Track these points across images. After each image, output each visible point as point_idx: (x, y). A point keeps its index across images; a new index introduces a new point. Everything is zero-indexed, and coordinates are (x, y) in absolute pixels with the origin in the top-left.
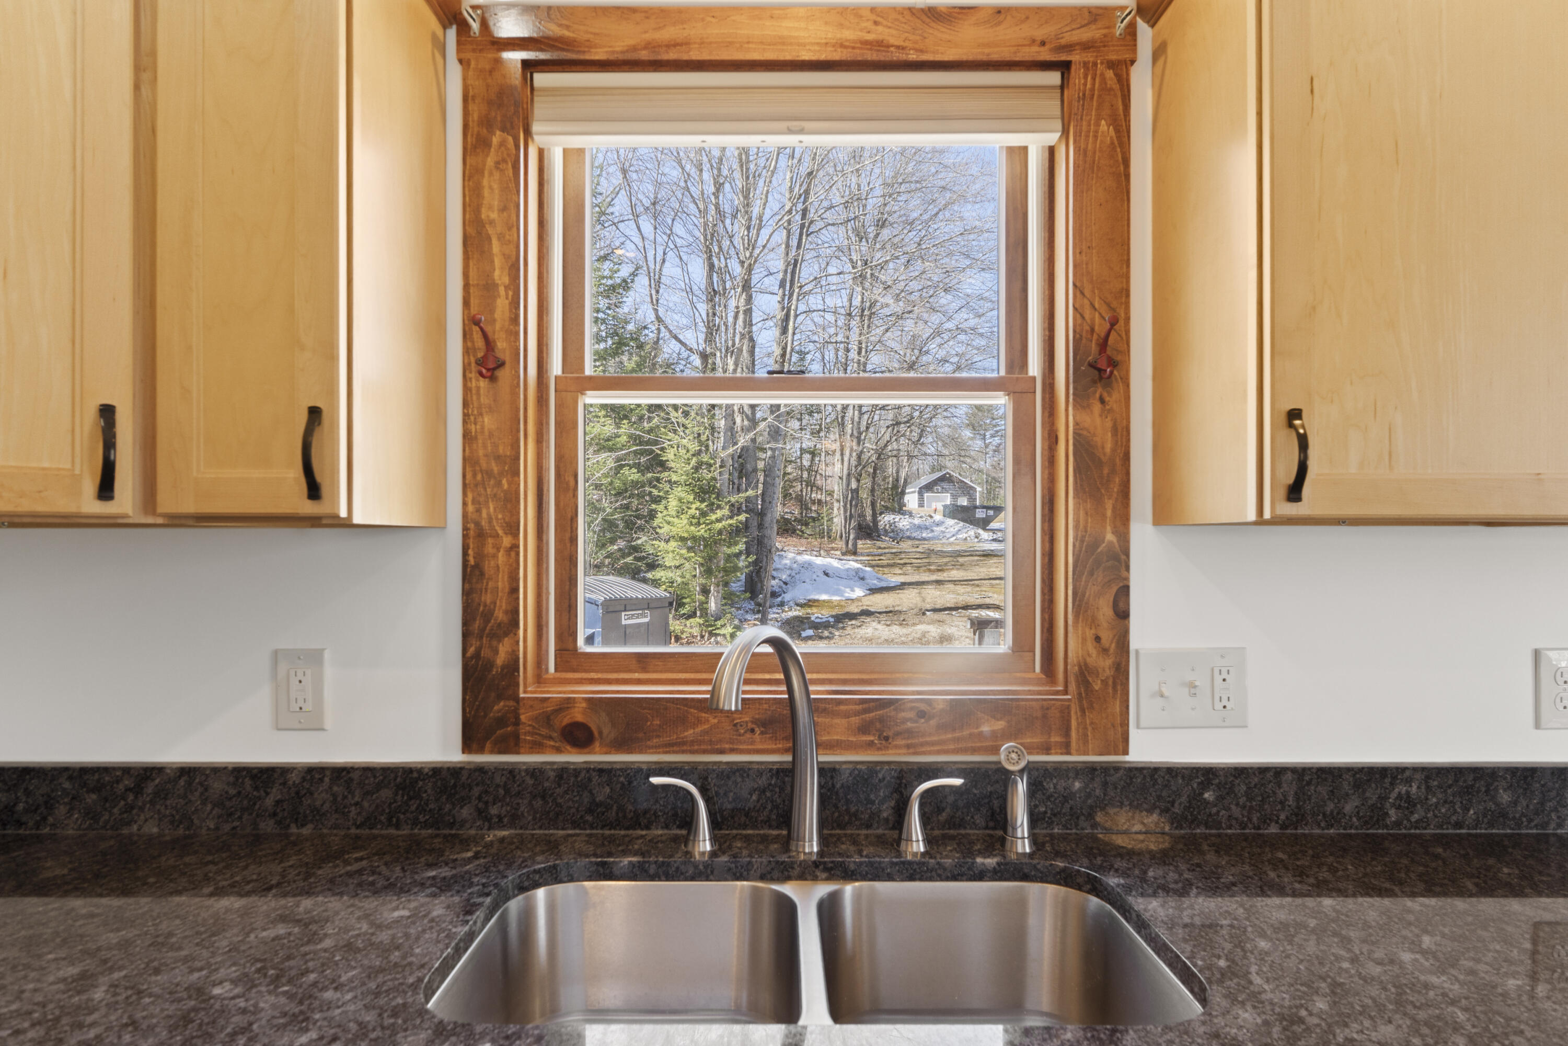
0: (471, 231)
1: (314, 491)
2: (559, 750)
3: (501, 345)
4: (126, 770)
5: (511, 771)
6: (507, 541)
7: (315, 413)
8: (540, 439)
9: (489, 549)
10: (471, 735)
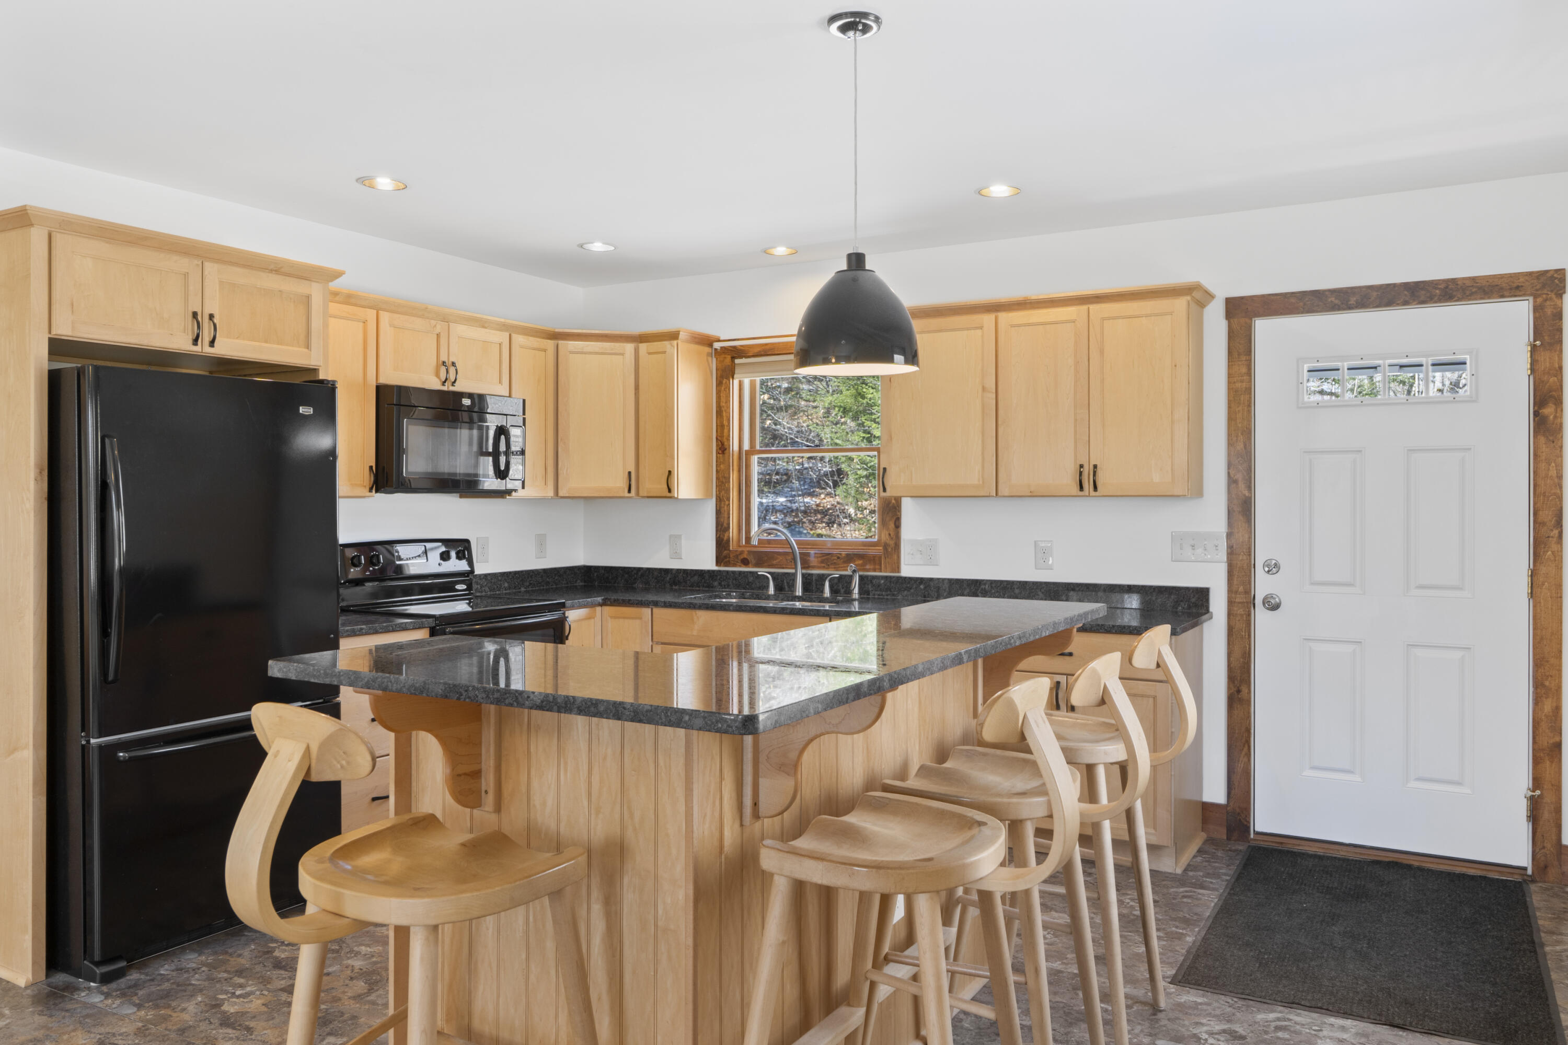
0: (718, 409)
1: (670, 491)
2: (740, 566)
3: (726, 443)
4: (635, 568)
5: (727, 572)
6: (727, 503)
7: (670, 472)
9: (722, 505)
10: (719, 561)
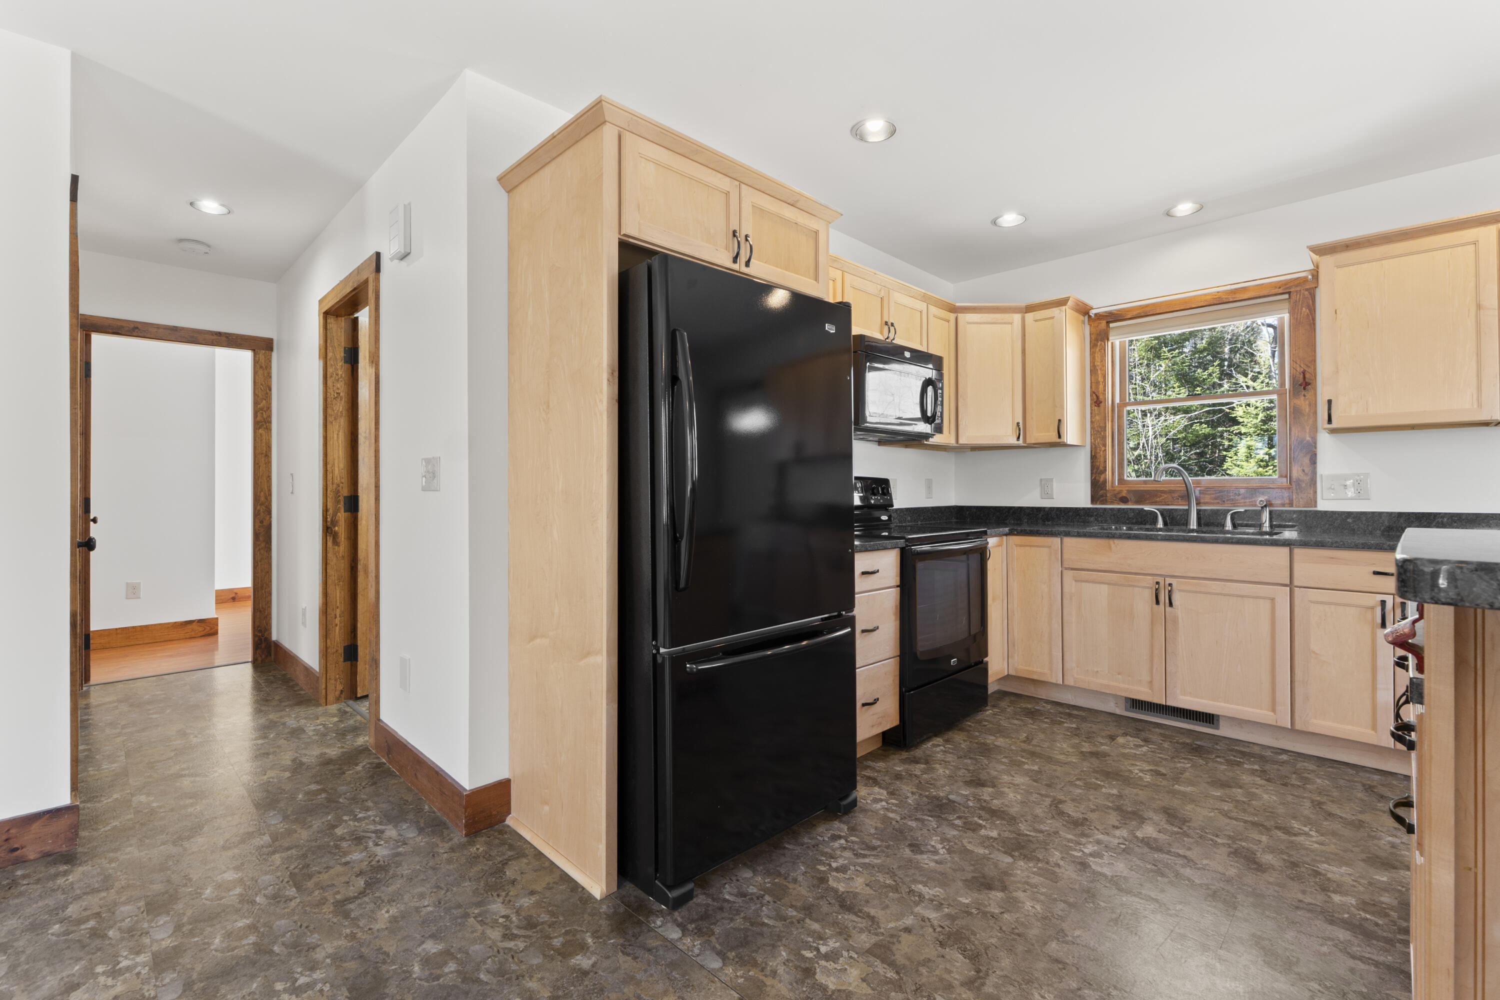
0: (1092, 369)
1: (1060, 437)
2: (1118, 504)
3: (1101, 397)
5: (1105, 509)
6: (1103, 449)
7: (1060, 421)
8: (1113, 421)
9: (1098, 451)
10: (1094, 500)
